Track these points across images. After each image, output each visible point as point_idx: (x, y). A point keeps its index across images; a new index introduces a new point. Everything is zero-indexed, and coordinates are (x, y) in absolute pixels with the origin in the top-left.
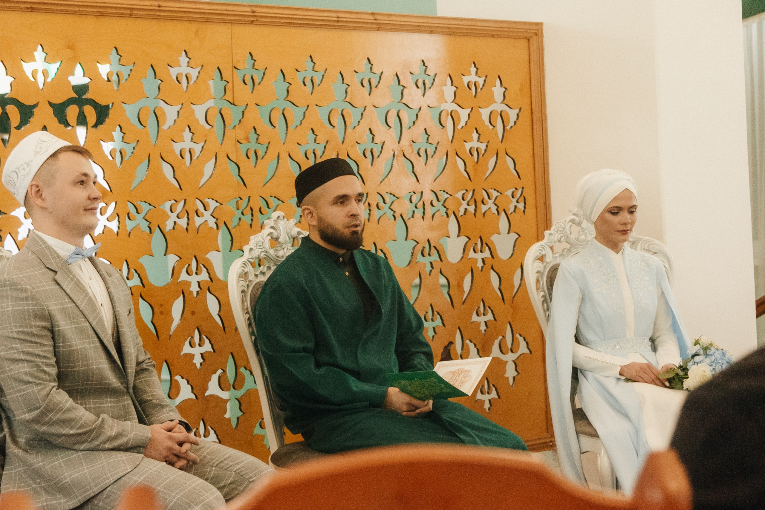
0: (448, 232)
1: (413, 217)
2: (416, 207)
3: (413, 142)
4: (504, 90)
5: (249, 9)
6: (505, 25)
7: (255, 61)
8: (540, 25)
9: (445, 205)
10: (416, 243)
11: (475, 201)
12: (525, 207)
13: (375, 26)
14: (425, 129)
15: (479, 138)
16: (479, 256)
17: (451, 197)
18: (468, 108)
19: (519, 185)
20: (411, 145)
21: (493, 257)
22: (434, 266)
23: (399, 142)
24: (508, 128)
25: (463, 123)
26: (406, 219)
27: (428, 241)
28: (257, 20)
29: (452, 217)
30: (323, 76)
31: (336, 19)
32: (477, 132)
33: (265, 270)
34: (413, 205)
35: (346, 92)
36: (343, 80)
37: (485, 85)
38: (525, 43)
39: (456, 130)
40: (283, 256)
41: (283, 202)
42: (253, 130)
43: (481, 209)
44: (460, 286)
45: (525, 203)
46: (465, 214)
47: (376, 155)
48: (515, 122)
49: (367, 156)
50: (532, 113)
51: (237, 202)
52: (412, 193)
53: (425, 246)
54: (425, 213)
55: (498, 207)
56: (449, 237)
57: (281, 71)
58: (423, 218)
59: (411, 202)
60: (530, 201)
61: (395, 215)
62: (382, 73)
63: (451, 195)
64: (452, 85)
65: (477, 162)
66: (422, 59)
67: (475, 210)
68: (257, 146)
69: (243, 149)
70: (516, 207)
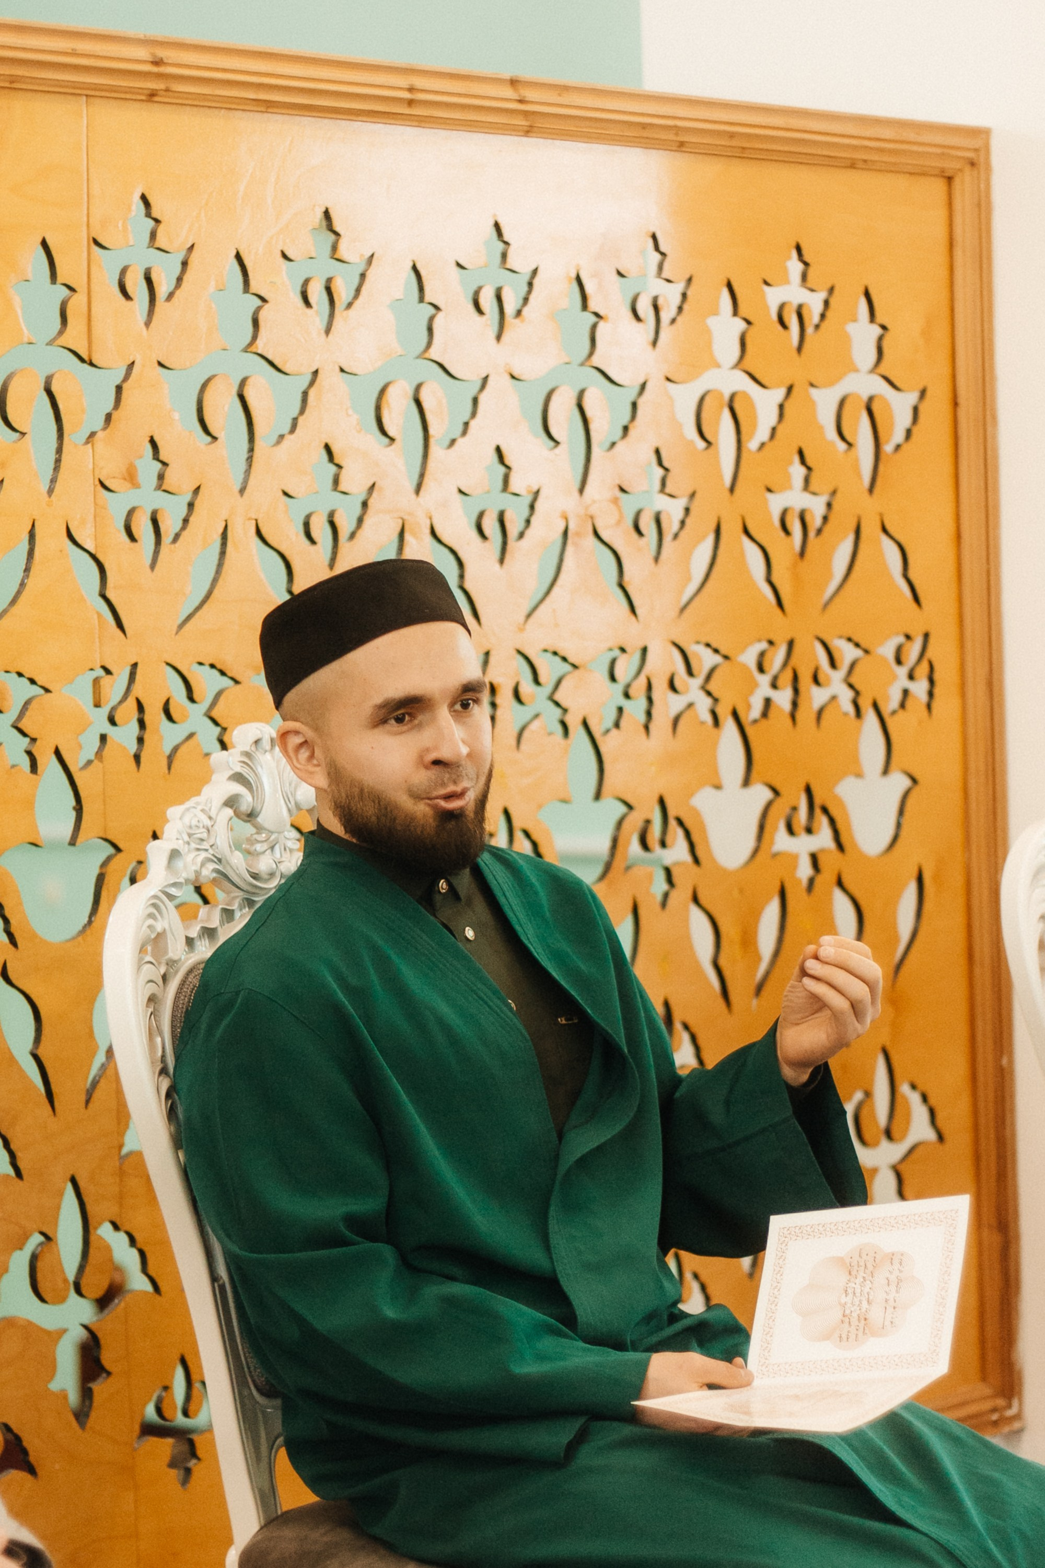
0: (715, 771)
1: (617, 725)
2: (627, 695)
3: (622, 490)
4: (879, 331)
5: (142, 53)
6: (887, 133)
7: (157, 221)
8: (981, 134)
9: (711, 687)
10: (623, 809)
11: (795, 678)
12: (931, 694)
13: (521, 122)
14: (657, 452)
15: (807, 480)
16: (803, 845)
17: (727, 662)
18: (778, 386)
19: (917, 622)
20: (615, 501)
21: (840, 846)
22: (676, 878)
23: (581, 490)
24: (888, 448)
25: (762, 434)
26: (597, 731)
27: (662, 802)
28: (167, 90)
29: (729, 726)
30: (363, 276)
31: (407, 95)
32: (803, 461)
33: (215, 923)
34: (619, 688)
35: (430, 330)
36: (421, 289)
37: (829, 314)
38: (939, 186)
39: (744, 455)
40: (272, 875)
41: (237, 682)
42: (149, 447)
43: (810, 699)
44: (749, 941)
45: (931, 681)
46: (765, 714)
47: (513, 531)
48: (909, 433)
49: (487, 531)
50: (955, 404)
51: (96, 681)
52: (617, 652)
53: (649, 816)
54: (655, 712)
55: (857, 693)
56: (718, 787)
57: (238, 257)
58: (647, 728)
59: (613, 678)
60: (946, 675)
61: (569, 719)
62: (535, 272)
63: (726, 657)
64: (735, 313)
65: (802, 554)
66: (652, 229)
67: (795, 704)
68: (159, 500)
69: (117, 506)
70: (906, 692)
